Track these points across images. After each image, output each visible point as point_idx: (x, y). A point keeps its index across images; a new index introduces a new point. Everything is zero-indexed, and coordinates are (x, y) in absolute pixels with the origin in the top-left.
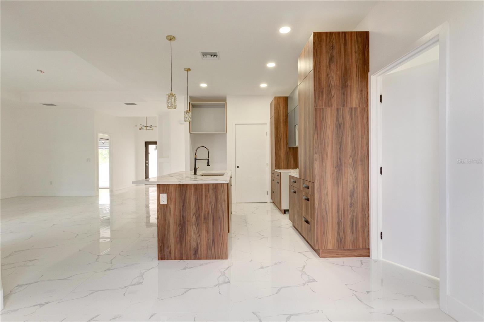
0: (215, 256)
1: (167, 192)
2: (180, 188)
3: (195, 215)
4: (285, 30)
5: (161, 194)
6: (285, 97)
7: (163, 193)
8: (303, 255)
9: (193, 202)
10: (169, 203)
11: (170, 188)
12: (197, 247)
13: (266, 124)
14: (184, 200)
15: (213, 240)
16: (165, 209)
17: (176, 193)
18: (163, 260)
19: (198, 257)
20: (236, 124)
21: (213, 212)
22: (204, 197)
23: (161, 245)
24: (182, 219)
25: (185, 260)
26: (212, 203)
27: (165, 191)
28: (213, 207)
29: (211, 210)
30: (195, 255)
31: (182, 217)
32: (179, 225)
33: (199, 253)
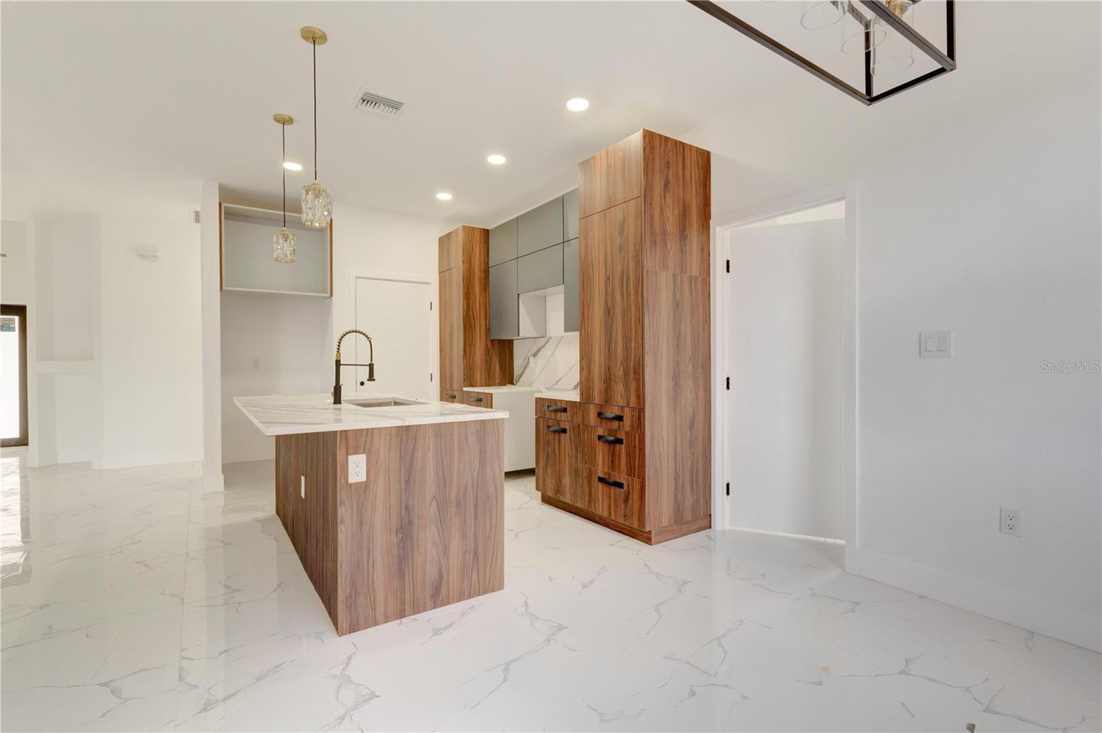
0: (479, 587)
1: (367, 451)
2: (401, 435)
3: (437, 501)
4: (578, 105)
5: (349, 457)
6: (484, 229)
7: (356, 452)
8: (622, 547)
9: (432, 469)
10: (372, 478)
11: (376, 439)
12: (441, 576)
13: (429, 283)
14: (411, 465)
15: (476, 553)
16: (362, 494)
17: (390, 449)
18: (354, 631)
19: (442, 600)
20: (356, 277)
21: (475, 487)
22: (456, 451)
23: (347, 594)
24: (403, 514)
25: (411, 615)
26: (474, 466)
27: (362, 449)
28: (475, 475)
29: (470, 483)
30: (434, 598)
31: (404, 511)
32: (397, 530)
33: (444, 590)
